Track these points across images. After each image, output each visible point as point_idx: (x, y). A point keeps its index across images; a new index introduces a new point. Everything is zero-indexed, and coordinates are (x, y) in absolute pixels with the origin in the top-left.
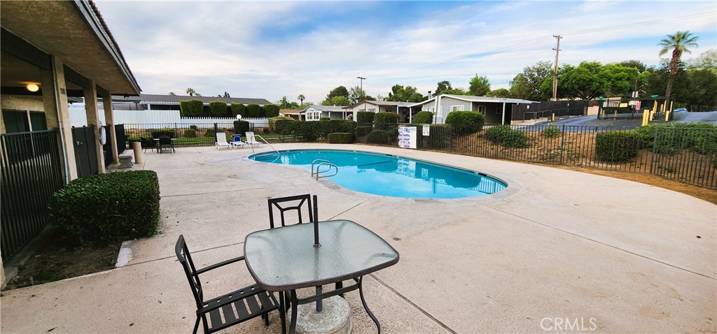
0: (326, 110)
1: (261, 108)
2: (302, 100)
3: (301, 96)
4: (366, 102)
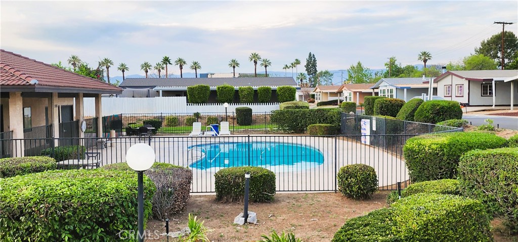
0: (400, 86)
1: (274, 91)
2: (425, 61)
3: (424, 54)
4: (453, 74)
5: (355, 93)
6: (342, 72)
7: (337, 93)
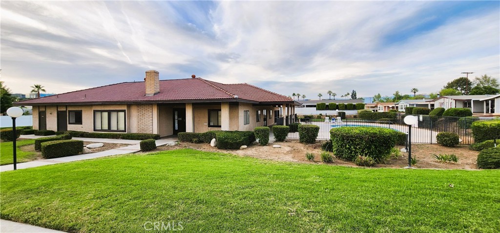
0: (412, 103)
1: (354, 105)
2: (415, 93)
3: (414, 89)
4: (444, 97)
5: (385, 107)
6: (370, 98)
7: (375, 106)
